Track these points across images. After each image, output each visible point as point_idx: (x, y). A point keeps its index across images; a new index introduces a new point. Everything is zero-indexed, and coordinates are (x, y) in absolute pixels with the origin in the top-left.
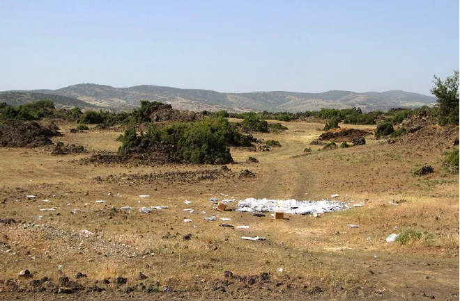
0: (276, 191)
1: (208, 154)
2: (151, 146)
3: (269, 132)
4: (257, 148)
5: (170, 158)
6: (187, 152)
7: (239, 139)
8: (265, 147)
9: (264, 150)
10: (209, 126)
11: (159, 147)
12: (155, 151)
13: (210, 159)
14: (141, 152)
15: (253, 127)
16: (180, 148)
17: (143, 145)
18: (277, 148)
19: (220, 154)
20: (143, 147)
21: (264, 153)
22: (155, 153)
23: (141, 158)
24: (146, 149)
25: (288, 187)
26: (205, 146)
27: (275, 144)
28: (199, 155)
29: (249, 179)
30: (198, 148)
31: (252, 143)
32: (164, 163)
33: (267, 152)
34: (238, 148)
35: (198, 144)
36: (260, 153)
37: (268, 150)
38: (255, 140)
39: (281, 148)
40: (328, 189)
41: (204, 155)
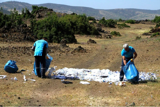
0: (98, 63)
1: (56, 35)
2: (13, 28)
3: (115, 28)
4: (103, 36)
5: (25, 37)
6: (40, 33)
7: (91, 30)
8: (109, 36)
9: (107, 38)
10: (69, 20)
11: (18, 29)
12: (15, 31)
13: (57, 39)
14: (4, 32)
15: (105, 24)
16: (36, 31)
17: (6, 27)
18: (118, 37)
19: (66, 36)
20: (6, 29)
21: (107, 39)
22: (14, 34)
23: (3, 37)
24: (8, 30)
25: (109, 60)
26: (54, 29)
27: (116, 34)
28: (48, 35)
29: (80, 53)
30: (48, 31)
31: (100, 33)
32: (20, 41)
33: (109, 39)
34: (89, 36)
35: (49, 27)
36: (104, 39)
37: (110, 38)
38: (103, 32)
39: (121, 37)
40: (142, 63)
41: (53, 36)
